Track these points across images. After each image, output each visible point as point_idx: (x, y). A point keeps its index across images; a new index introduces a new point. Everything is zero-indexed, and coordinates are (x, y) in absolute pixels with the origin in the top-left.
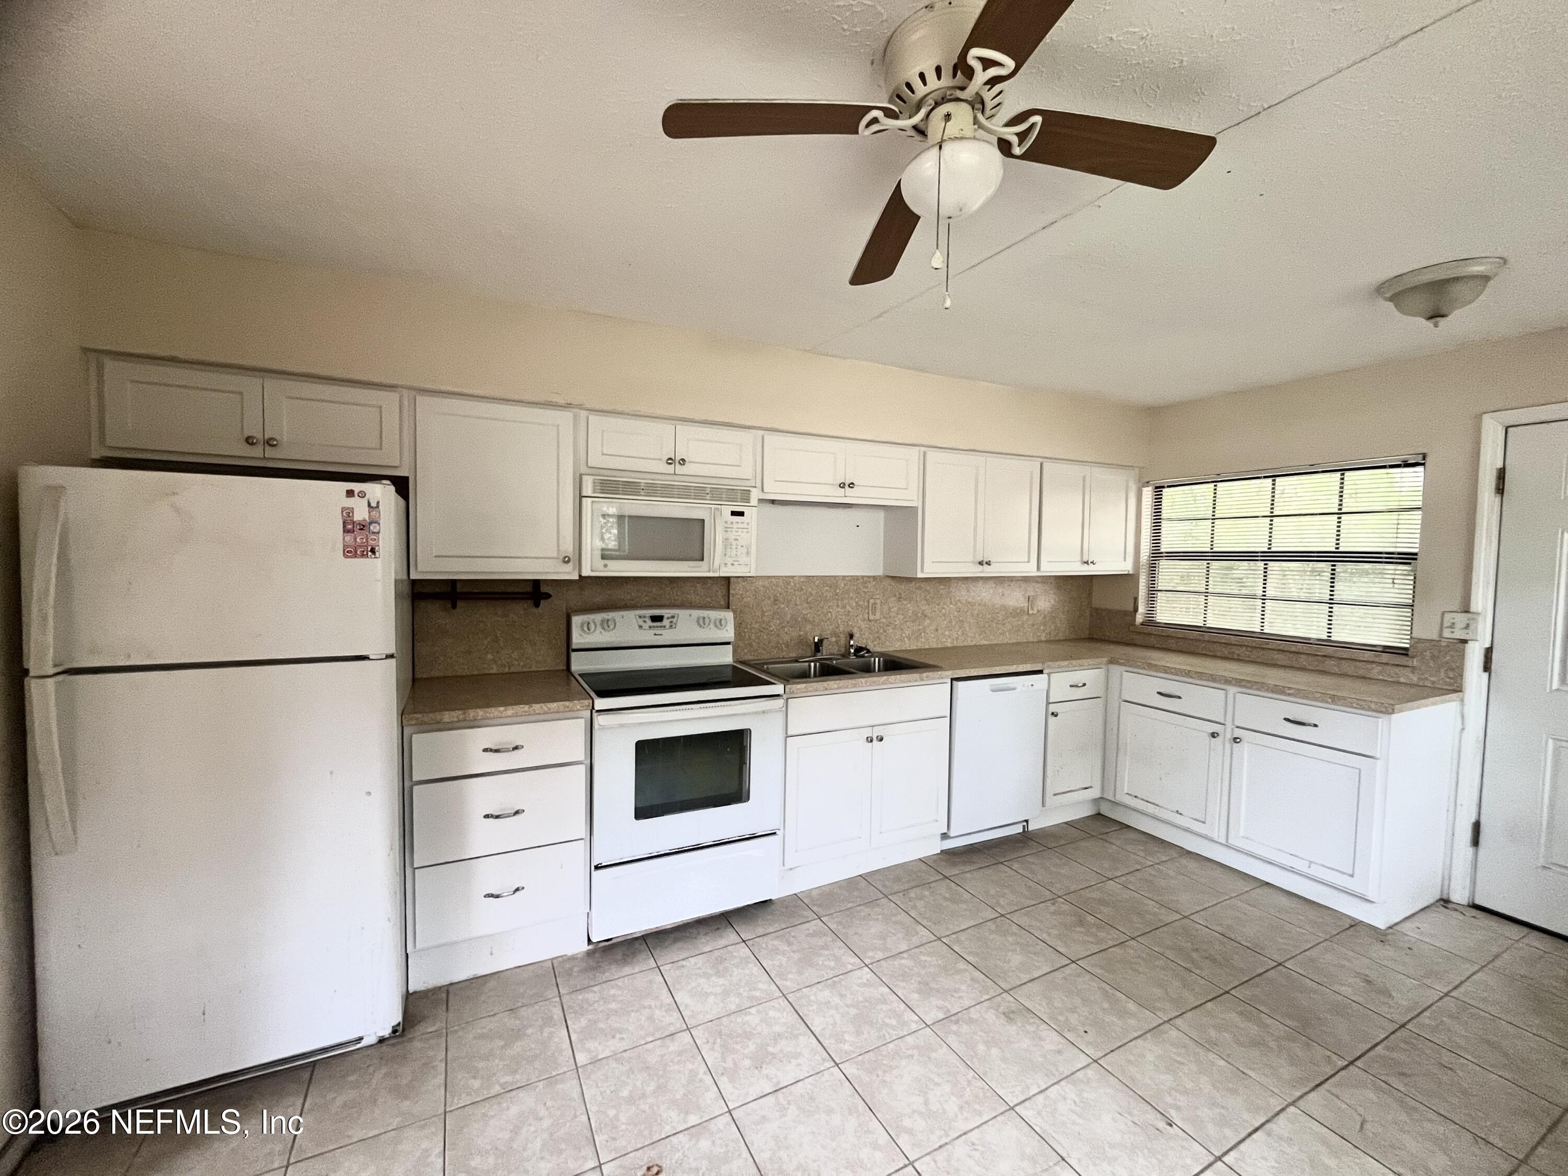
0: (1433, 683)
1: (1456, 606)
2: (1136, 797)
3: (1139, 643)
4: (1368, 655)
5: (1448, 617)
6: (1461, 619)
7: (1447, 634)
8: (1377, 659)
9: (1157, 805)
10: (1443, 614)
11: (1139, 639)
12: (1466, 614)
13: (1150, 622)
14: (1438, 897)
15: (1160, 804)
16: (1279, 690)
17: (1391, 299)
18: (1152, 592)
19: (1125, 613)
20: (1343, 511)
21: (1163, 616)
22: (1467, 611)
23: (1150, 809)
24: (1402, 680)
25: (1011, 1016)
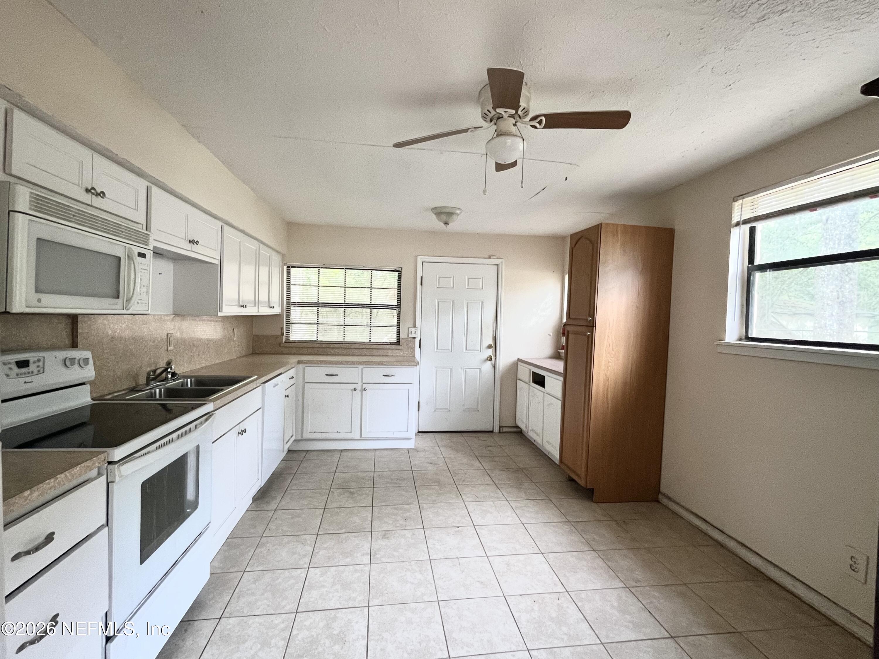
0: (407, 354)
1: (412, 325)
2: (315, 432)
3: (285, 353)
4: (388, 347)
5: (410, 329)
6: (413, 330)
7: (410, 336)
8: (391, 348)
9: (327, 432)
10: (408, 328)
11: (285, 350)
12: (414, 328)
13: (288, 341)
14: (417, 431)
15: (328, 431)
16: (380, 363)
17: (435, 214)
18: (289, 323)
19: (276, 337)
20: (372, 287)
21: (294, 337)
22: (415, 327)
23: (324, 436)
24: (398, 355)
25: (386, 537)
